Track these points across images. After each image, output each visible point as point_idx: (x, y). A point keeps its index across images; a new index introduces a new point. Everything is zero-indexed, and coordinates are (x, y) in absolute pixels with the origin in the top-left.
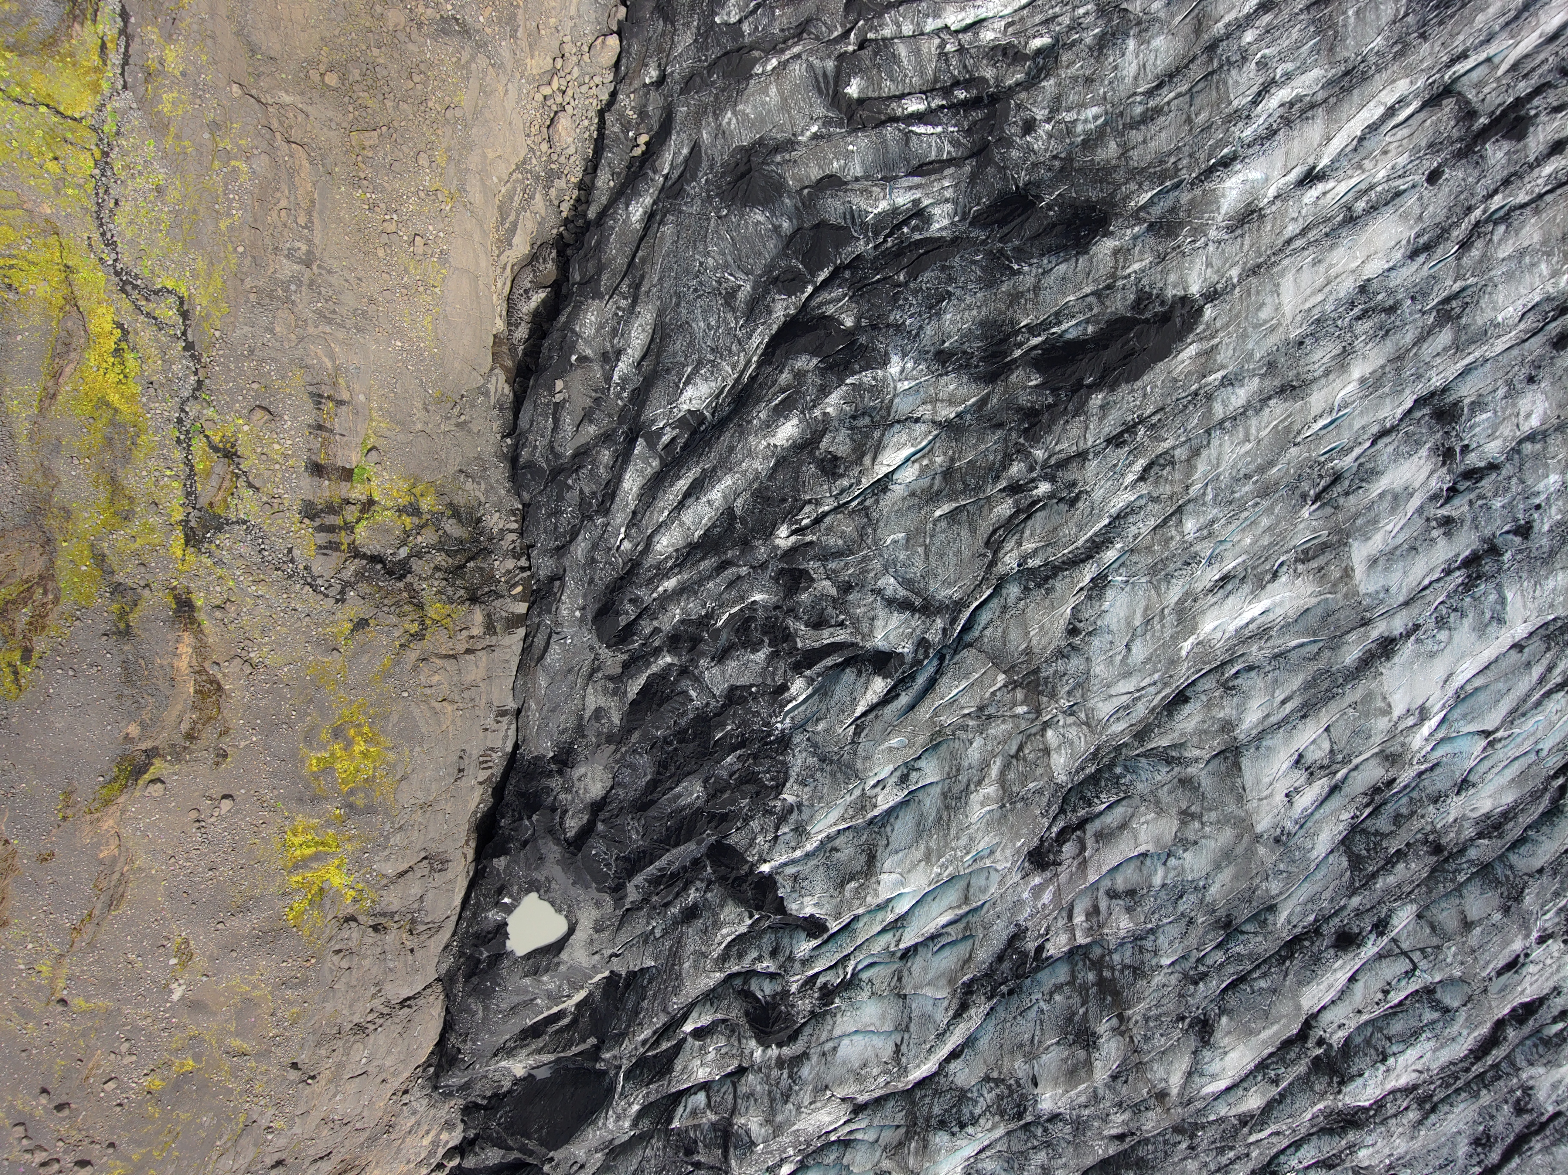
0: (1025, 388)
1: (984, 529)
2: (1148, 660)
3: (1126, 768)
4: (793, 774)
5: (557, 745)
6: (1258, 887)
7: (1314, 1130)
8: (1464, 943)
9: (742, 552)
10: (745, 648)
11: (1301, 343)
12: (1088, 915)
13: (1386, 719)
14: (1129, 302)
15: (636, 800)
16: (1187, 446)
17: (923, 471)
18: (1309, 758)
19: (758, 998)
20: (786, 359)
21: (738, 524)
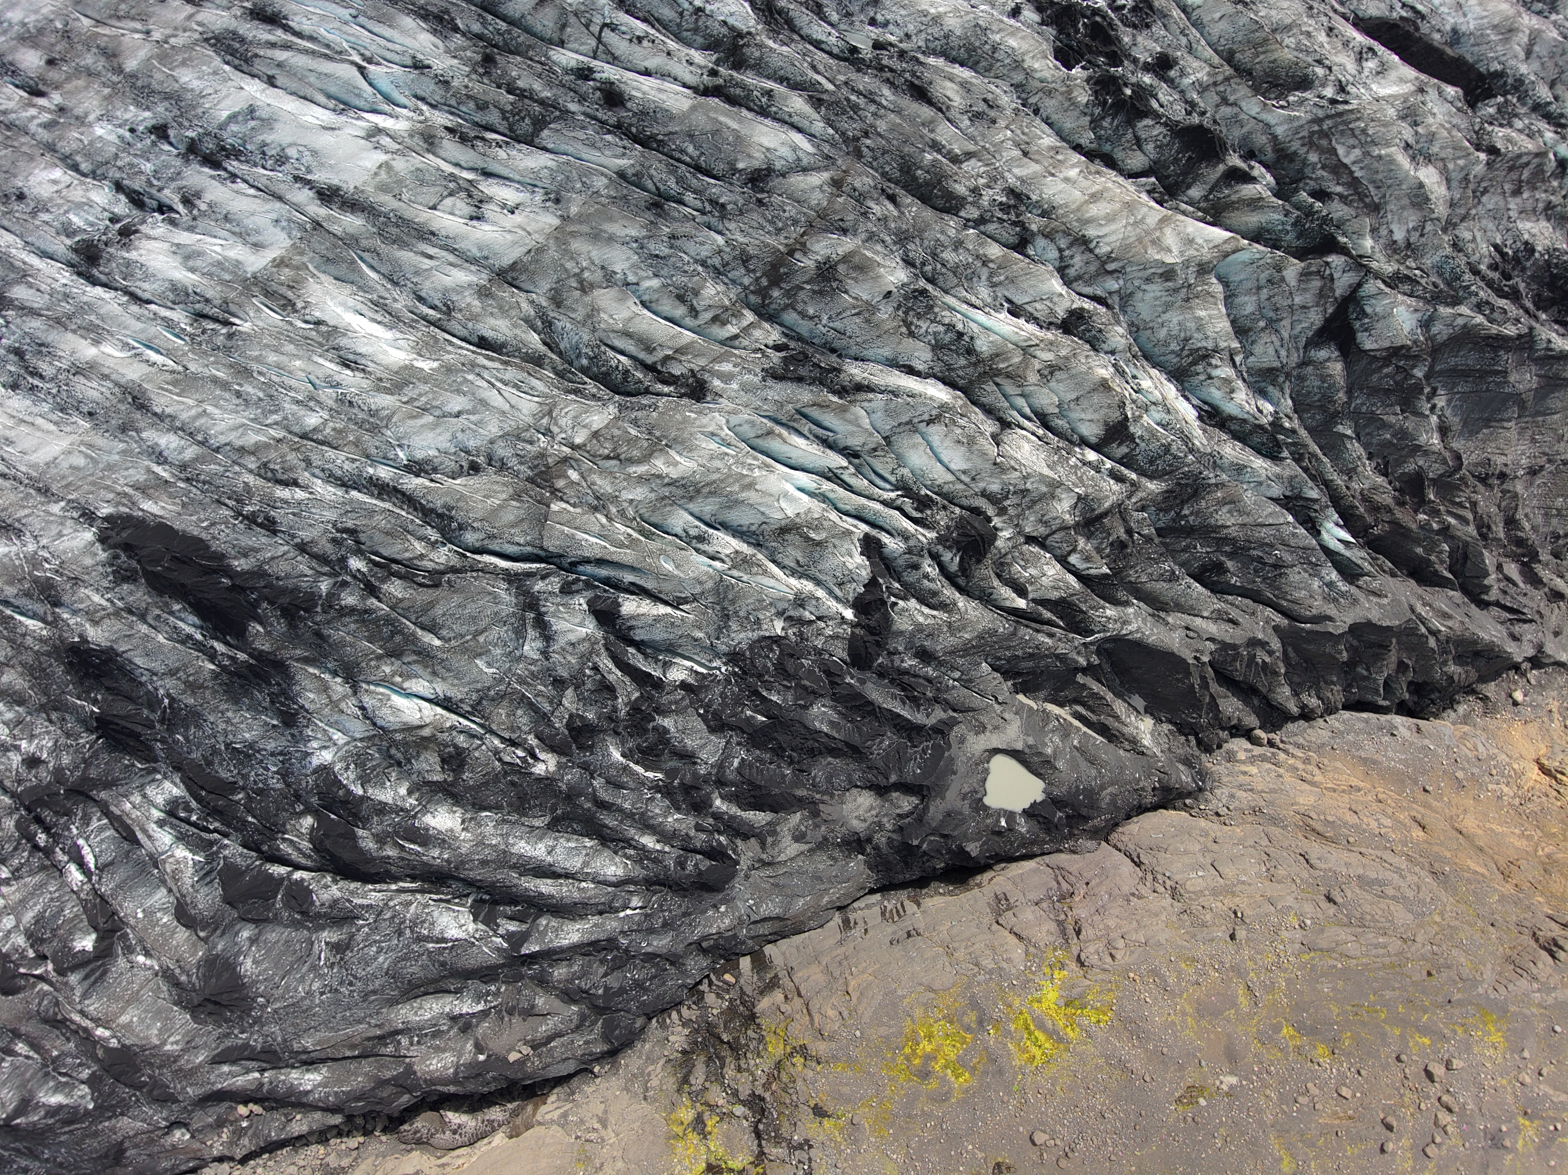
0: (268, 633)
1: (424, 596)
2: (458, 391)
3: (579, 356)
4: (755, 635)
5: (849, 856)
6: (609, 196)
7: (796, 37)
9: (579, 795)
10: (668, 741)
11: (90, 414)
12: (724, 323)
13: (394, 163)
14: (132, 587)
15: (855, 759)
16: (241, 461)
17: (408, 677)
18: (469, 210)
19: (961, 559)
20: (374, 859)
21: (559, 812)
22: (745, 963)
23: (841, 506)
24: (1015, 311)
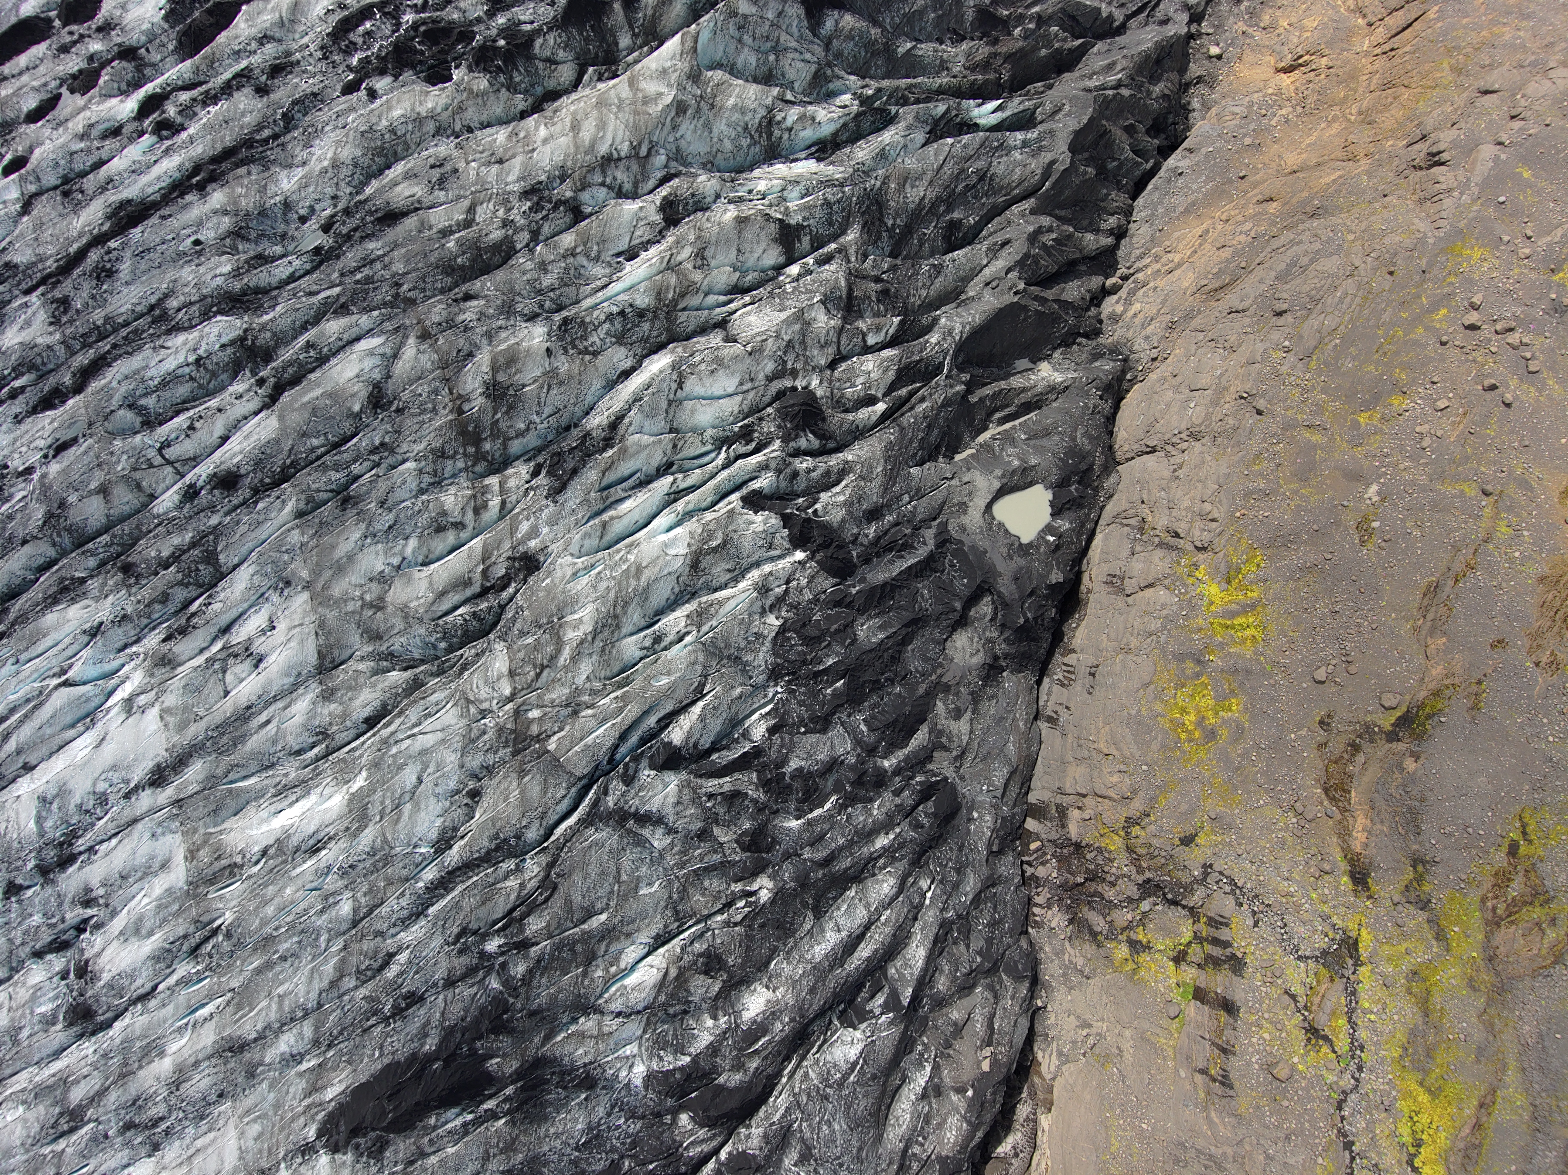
0: (504, 1056)
1: (557, 904)
2: (400, 768)
3: (435, 647)
4: (768, 644)
5: (999, 683)
6: (312, 537)
7: (274, 293)
8: (108, 473)
9: (807, 876)
10: (809, 772)
11: (220, 1096)
12: (485, 506)
13: (166, 705)
14: (392, 1148)
15: (923, 627)
16: (342, 990)
17: (617, 959)
18: (248, 664)
19: (813, 432)
20: (751, 1081)
21: (810, 901)
22: (1031, 824)
23: (704, 505)
24: (631, 255)
